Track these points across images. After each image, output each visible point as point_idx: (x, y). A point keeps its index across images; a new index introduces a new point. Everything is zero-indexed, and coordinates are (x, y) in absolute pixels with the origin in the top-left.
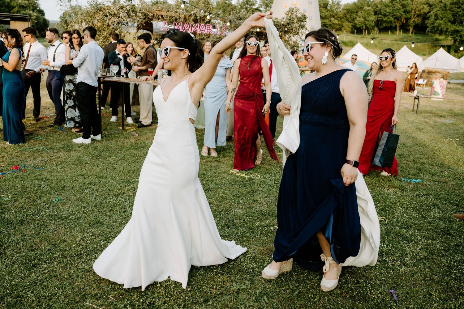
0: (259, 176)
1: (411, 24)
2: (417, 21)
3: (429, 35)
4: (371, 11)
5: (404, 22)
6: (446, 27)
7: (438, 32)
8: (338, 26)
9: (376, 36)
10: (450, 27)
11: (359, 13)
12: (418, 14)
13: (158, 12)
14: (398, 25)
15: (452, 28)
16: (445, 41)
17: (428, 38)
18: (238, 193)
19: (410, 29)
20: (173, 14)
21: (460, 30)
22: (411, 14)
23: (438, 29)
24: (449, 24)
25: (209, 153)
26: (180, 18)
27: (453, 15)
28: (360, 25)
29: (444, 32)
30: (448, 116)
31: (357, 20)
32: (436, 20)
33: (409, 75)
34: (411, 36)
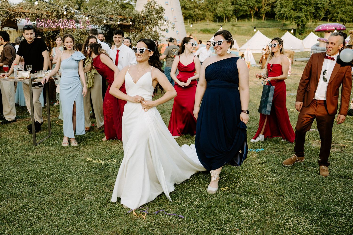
0: (116, 161)
1: (263, 12)
2: (267, 9)
3: (278, 20)
4: (229, 2)
5: (257, 11)
6: (290, 14)
7: (285, 18)
8: (202, 16)
9: (235, 23)
10: (293, 14)
11: (219, 3)
12: (267, 3)
13: (20, 10)
14: (252, 13)
15: (295, 14)
16: (291, 26)
17: (278, 23)
18: (92, 180)
19: (262, 16)
20: (34, 11)
21: (301, 16)
22: (262, 4)
23: (284, 15)
24: (292, 11)
25: (70, 143)
26: (42, 14)
27: (294, 4)
28: (220, 14)
29: (289, 18)
30: (293, 89)
31: (218, 10)
32: (282, 8)
33: (264, 56)
34: (264, 22)
